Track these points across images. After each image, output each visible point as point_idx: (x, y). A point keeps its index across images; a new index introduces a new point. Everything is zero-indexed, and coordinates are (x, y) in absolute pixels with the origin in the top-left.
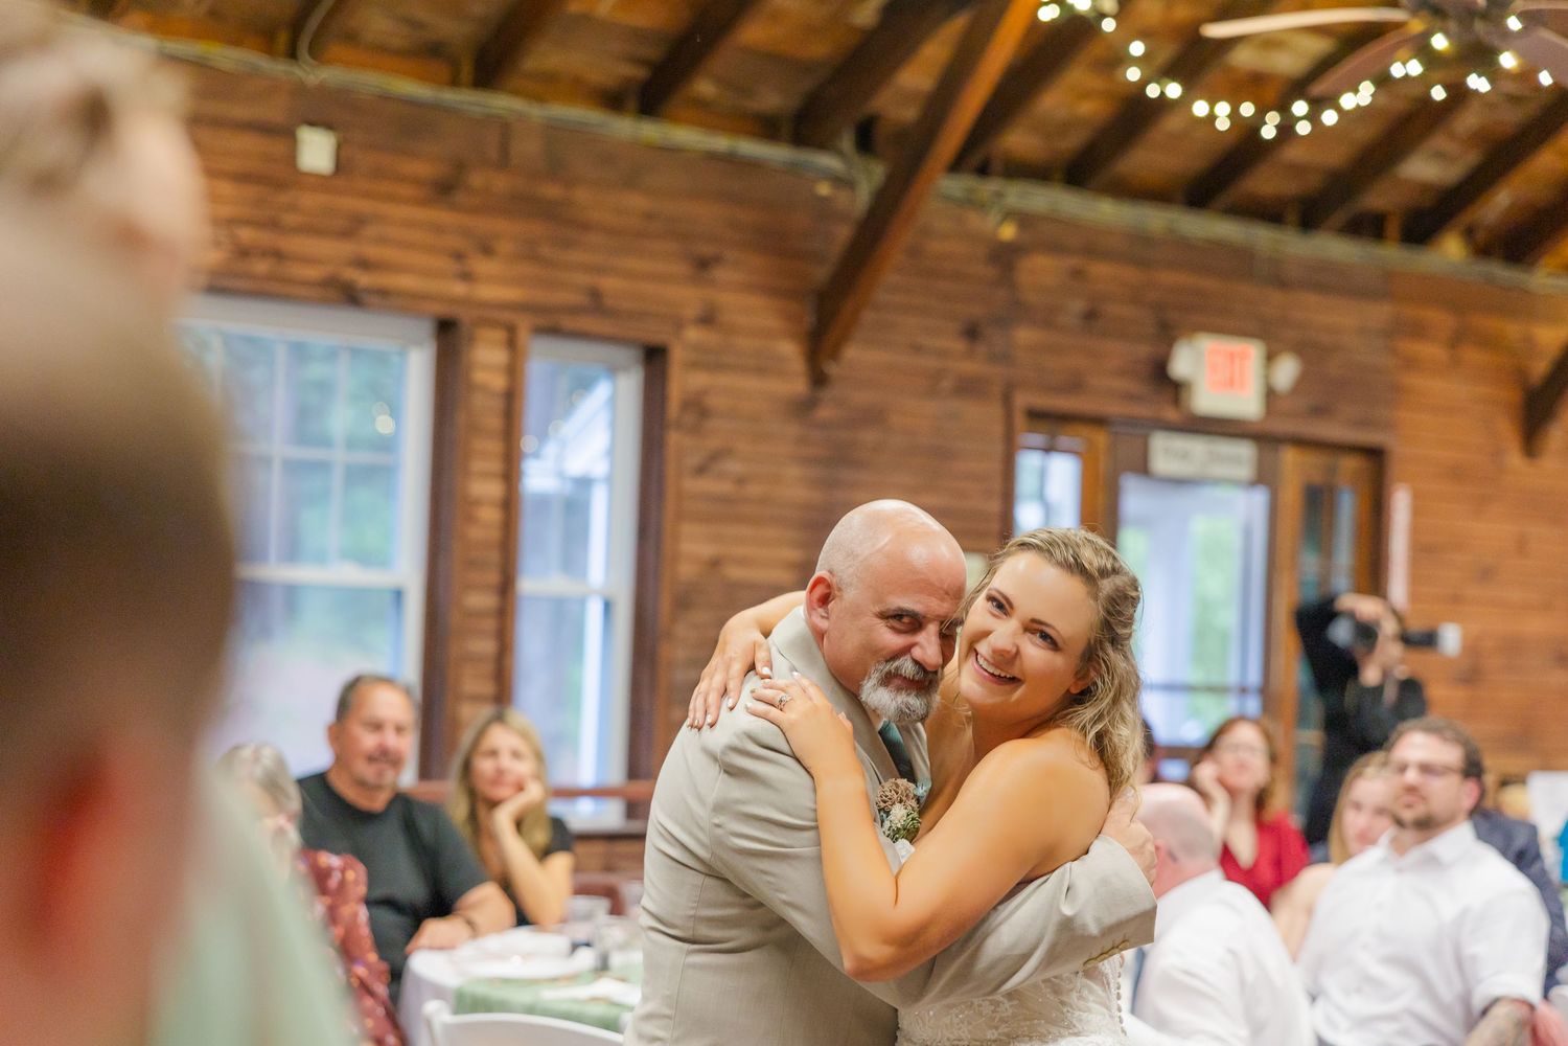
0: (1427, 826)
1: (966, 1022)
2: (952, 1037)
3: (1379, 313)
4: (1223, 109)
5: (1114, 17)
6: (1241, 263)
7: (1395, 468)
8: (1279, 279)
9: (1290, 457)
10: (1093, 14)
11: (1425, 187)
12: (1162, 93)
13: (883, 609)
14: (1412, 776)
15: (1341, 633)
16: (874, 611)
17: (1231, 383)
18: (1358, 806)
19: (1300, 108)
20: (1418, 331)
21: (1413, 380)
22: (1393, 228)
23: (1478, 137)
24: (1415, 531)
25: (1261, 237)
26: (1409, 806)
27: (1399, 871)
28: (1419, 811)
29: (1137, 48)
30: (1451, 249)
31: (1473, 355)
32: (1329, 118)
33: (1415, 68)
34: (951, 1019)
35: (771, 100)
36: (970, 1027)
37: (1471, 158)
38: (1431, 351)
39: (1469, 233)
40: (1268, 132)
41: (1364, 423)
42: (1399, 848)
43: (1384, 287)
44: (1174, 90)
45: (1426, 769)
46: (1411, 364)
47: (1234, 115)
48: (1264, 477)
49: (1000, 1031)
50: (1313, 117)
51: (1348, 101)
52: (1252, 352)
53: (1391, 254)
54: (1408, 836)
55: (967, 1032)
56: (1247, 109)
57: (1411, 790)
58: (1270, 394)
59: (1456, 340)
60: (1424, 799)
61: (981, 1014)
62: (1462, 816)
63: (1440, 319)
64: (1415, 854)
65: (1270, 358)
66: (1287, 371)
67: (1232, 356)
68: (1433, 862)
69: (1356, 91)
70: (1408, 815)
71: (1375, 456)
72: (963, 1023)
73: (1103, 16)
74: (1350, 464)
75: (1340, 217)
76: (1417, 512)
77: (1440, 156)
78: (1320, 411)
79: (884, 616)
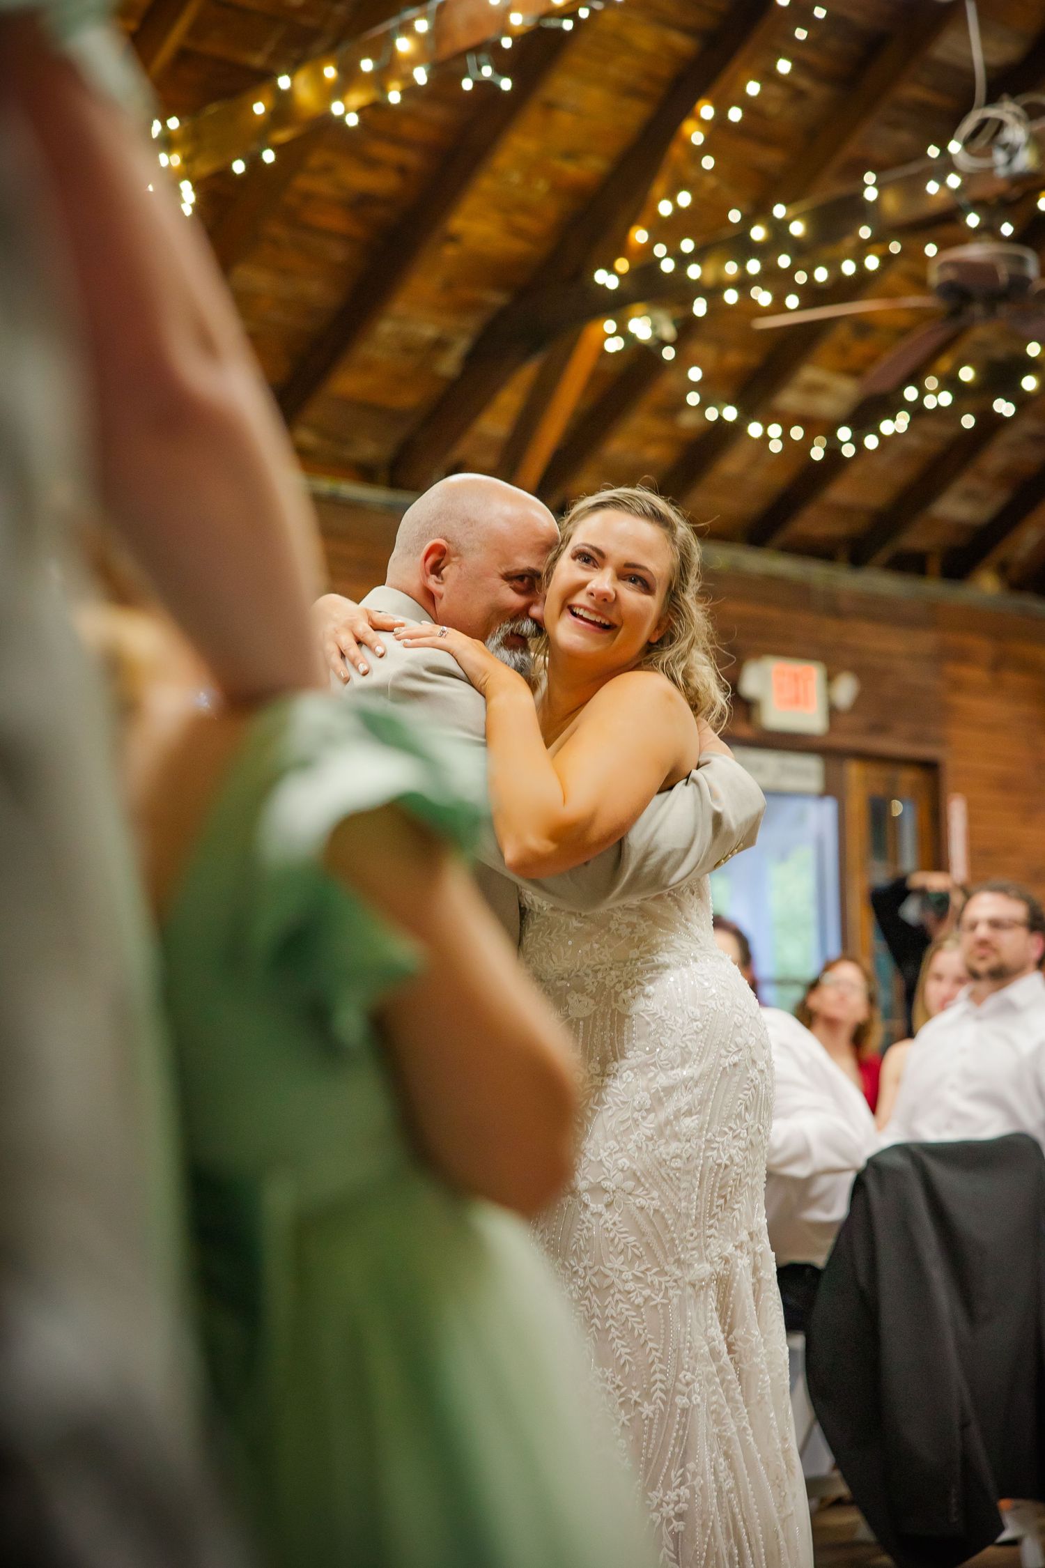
0: (1001, 975)
1: (606, 946)
2: (593, 963)
3: (926, 641)
4: (775, 430)
5: (673, 344)
6: (800, 595)
7: (949, 779)
8: (834, 609)
9: (854, 772)
10: (655, 343)
11: (961, 527)
12: (720, 417)
13: (510, 570)
14: (983, 931)
15: (911, 911)
16: (500, 571)
17: (796, 700)
18: (939, 977)
19: (844, 433)
20: (963, 656)
21: (961, 700)
22: (934, 565)
23: (1005, 477)
24: (971, 836)
25: (816, 573)
26: (982, 958)
27: (979, 1018)
28: (992, 961)
29: (695, 374)
30: (987, 585)
31: (1013, 678)
32: (871, 442)
33: (946, 399)
34: (591, 945)
35: (368, 449)
36: (612, 950)
37: (999, 498)
38: (976, 674)
39: (1002, 569)
40: (817, 453)
41: (919, 739)
42: (976, 999)
43: (929, 617)
44: (730, 414)
45: (995, 924)
46: (957, 686)
47: (785, 437)
48: (832, 789)
49: (640, 949)
50: (857, 441)
51: (887, 427)
52: (813, 673)
53: (933, 588)
54: (983, 986)
55: (609, 956)
56: (797, 433)
57: (983, 943)
58: (833, 711)
59: (996, 666)
60: (995, 951)
61: (620, 937)
62: (1031, 966)
63: (982, 646)
64: (992, 1001)
65: (830, 679)
66: (846, 690)
67: (796, 678)
68: (1010, 1008)
69: (894, 419)
70: (982, 967)
71: (930, 768)
72: (604, 947)
73: (663, 343)
74: (908, 777)
75: (884, 554)
76: (972, 818)
77: (970, 495)
78: (878, 728)
79: (507, 577)
